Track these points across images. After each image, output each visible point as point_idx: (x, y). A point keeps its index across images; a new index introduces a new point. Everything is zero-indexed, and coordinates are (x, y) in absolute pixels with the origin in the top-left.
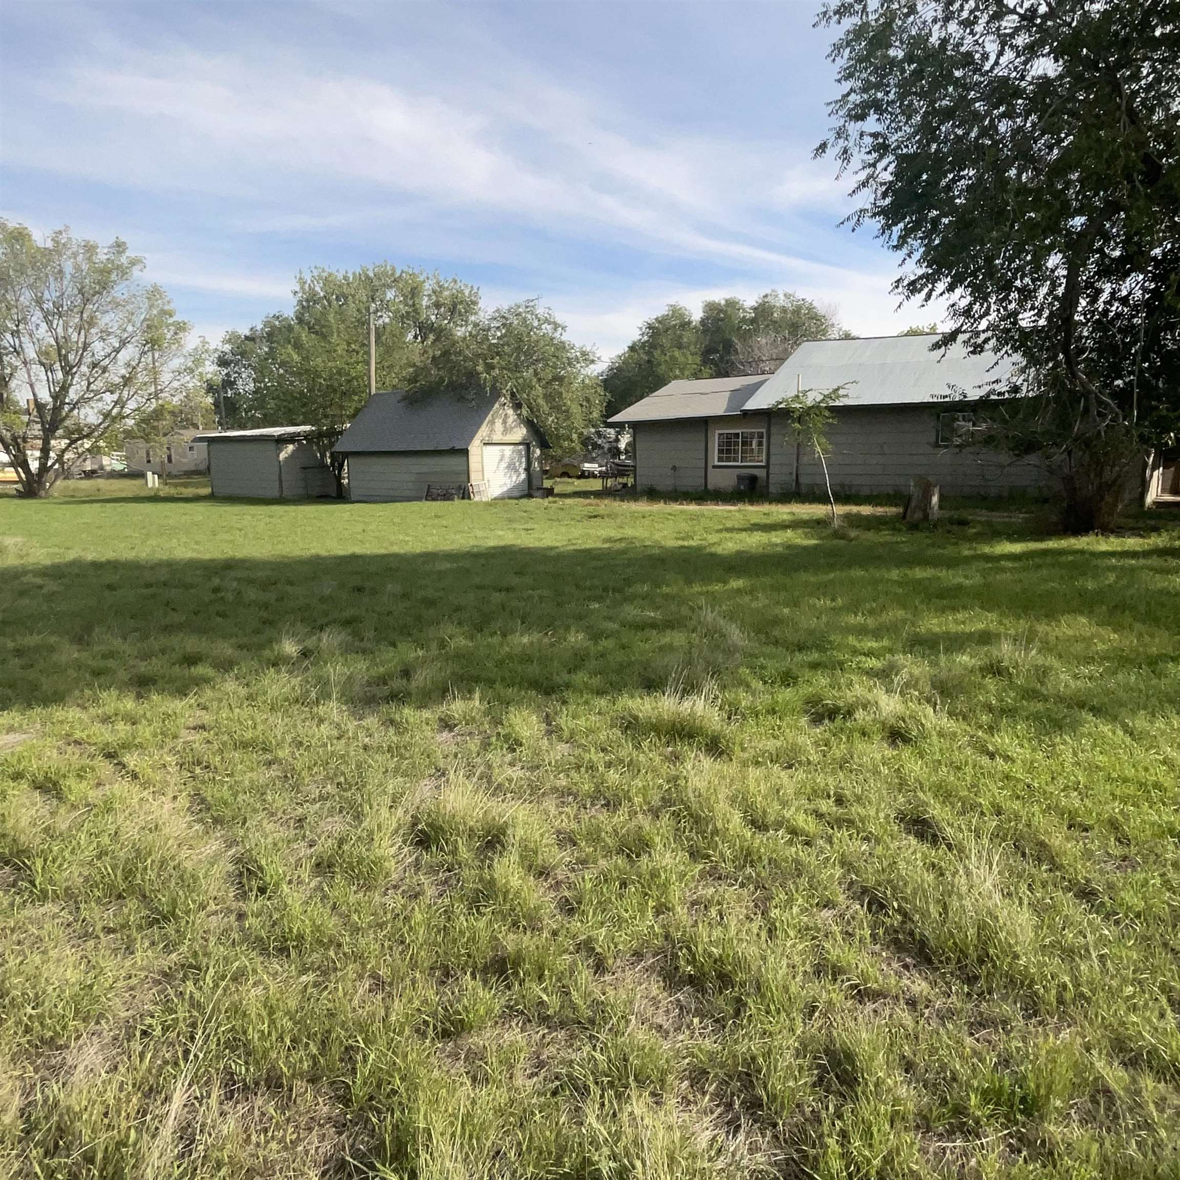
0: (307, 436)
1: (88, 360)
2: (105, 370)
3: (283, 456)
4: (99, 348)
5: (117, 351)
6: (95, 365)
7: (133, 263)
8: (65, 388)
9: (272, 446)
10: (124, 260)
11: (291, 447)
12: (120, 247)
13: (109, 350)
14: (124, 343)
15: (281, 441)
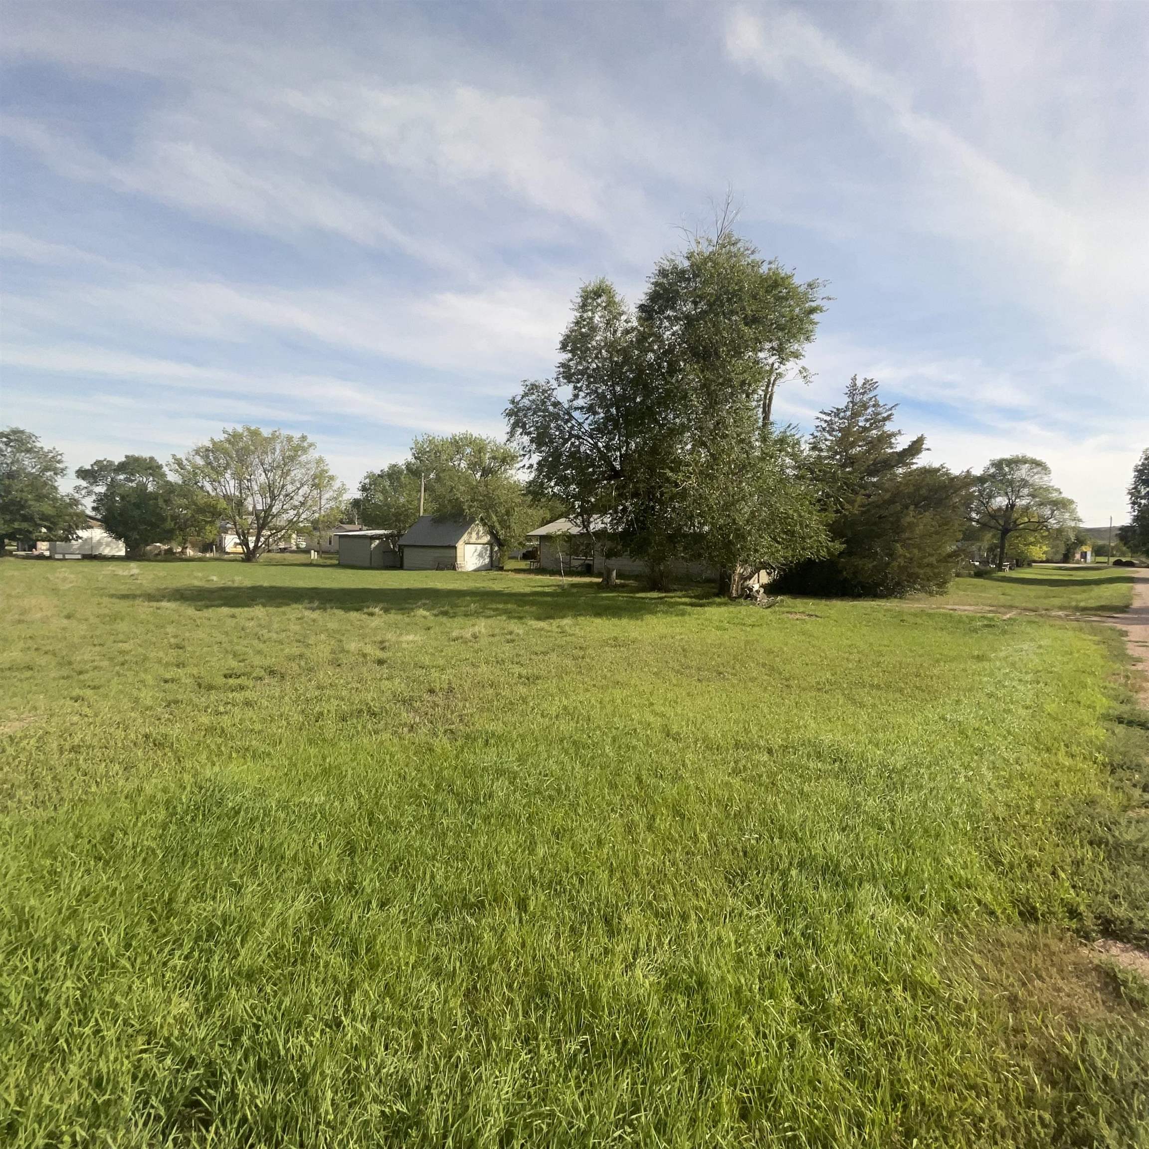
0: (386, 536)
1: (284, 493)
2: (292, 498)
3: (373, 546)
4: (290, 488)
5: (299, 489)
6: (287, 495)
7: (311, 445)
8: (271, 507)
9: (368, 541)
10: (305, 444)
11: (377, 542)
12: (304, 438)
13: (294, 488)
14: (302, 485)
15: (373, 538)
